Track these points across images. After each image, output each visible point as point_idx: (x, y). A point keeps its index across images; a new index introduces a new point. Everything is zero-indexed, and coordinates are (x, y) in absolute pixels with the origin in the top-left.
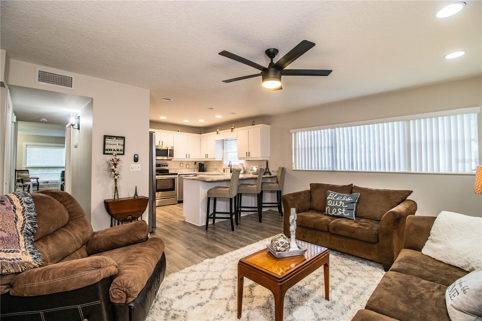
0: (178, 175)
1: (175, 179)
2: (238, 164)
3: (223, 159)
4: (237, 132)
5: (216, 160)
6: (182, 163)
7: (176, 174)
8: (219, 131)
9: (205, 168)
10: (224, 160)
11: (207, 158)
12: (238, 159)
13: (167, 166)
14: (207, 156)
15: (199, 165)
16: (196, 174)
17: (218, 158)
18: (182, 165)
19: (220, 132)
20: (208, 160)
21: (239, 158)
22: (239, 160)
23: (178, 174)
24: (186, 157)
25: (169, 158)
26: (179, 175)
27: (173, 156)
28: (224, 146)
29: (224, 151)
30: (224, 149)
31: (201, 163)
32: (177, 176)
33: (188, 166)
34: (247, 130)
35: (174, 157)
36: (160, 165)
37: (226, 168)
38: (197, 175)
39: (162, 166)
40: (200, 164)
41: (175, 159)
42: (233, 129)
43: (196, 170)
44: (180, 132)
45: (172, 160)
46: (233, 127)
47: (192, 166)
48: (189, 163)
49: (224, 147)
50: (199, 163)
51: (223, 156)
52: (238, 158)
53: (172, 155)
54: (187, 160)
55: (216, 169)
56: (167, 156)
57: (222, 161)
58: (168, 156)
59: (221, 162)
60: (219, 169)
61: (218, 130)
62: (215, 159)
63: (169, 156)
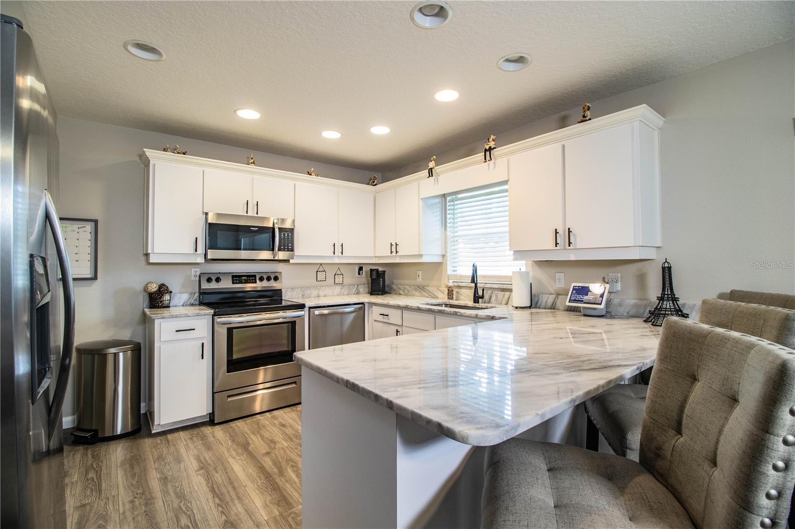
0: (306, 309)
1: (295, 322)
2: (510, 274)
3: (443, 256)
4: (508, 161)
5: (425, 259)
6: (321, 269)
7: (301, 307)
8: (437, 165)
9: (387, 283)
10: (448, 259)
11: (394, 254)
12: (512, 257)
13: (276, 279)
14: (394, 248)
15: (371, 277)
16: (362, 303)
17: (430, 256)
18: (321, 276)
19: (438, 169)
20: (397, 261)
21: (516, 252)
22: (515, 259)
23: (308, 304)
24: (334, 253)
25: (281, 255)
26: (310, 308)
27: (292, 250)
28: (448, 216)
29: (448, 233)
30: (448, 225)
31: (377, 270)
32: (303, 312)
33: (339, 279)
34: (559, 146)
35: (298, 251)
36: (255, 276)
37: (456, 284)
38: (366, 306)
39: (261, 279)
40: (374, 273)
41: (299, 256)
42: (490, 149)
43: (361, 290)
44: (313, 177)
45: (291, 261)
46: (492, 144)
47: (351, 278)
48: (343, 270)
49: (448, 221)
50: (371, 270)
51: (446, 248)
52: (512, 252)
53: (288, 244)
54: (337, 261)
55: (421, 288)
56: (273, 250)
57: (440, 263)
58: (276, 249)
59: (437, 267)
60: (430, 289)
61: (432, 164)
62: (421, 256)
63: (280, 250)
